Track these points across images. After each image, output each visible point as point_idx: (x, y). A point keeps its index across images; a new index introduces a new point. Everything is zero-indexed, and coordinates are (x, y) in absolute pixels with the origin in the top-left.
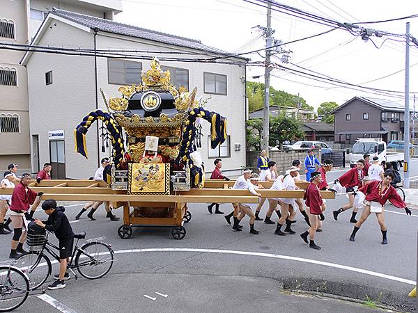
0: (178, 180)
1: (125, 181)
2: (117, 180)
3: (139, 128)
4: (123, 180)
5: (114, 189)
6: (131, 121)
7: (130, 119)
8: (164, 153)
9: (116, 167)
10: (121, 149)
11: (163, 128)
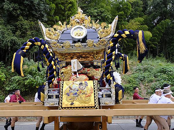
0: (104, 96)
1: (56, 98)
2: (50, 97)
3: (69, 54)
4: (54, 97)
5: (47, 105)
6: (63, 47)
7: (62, 45)
8: (89, 74)
9: (49, 86)
10: (54, 70)
11: (88, 53)
